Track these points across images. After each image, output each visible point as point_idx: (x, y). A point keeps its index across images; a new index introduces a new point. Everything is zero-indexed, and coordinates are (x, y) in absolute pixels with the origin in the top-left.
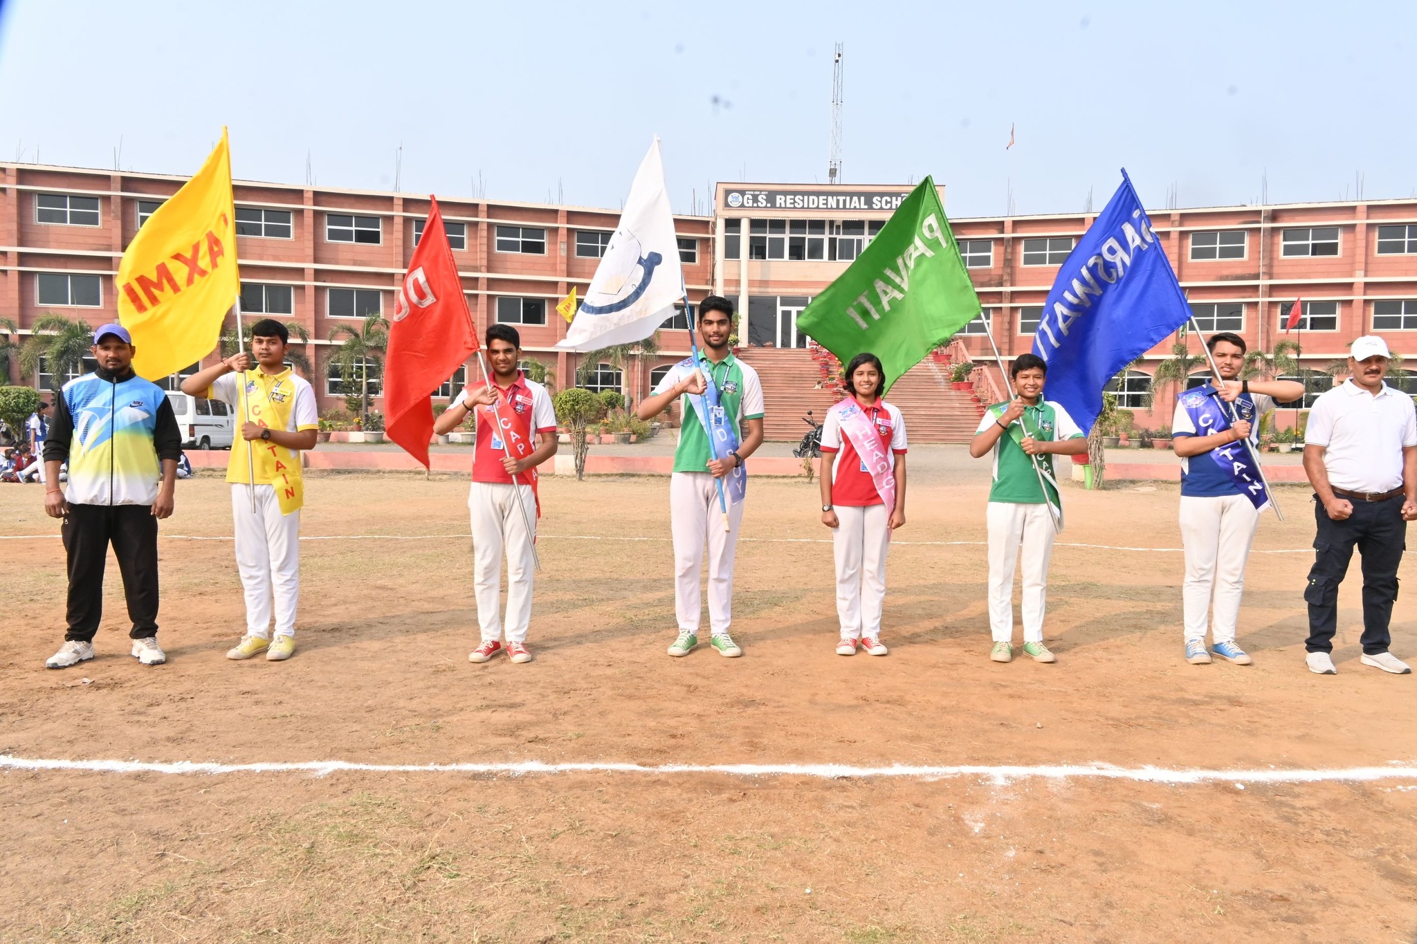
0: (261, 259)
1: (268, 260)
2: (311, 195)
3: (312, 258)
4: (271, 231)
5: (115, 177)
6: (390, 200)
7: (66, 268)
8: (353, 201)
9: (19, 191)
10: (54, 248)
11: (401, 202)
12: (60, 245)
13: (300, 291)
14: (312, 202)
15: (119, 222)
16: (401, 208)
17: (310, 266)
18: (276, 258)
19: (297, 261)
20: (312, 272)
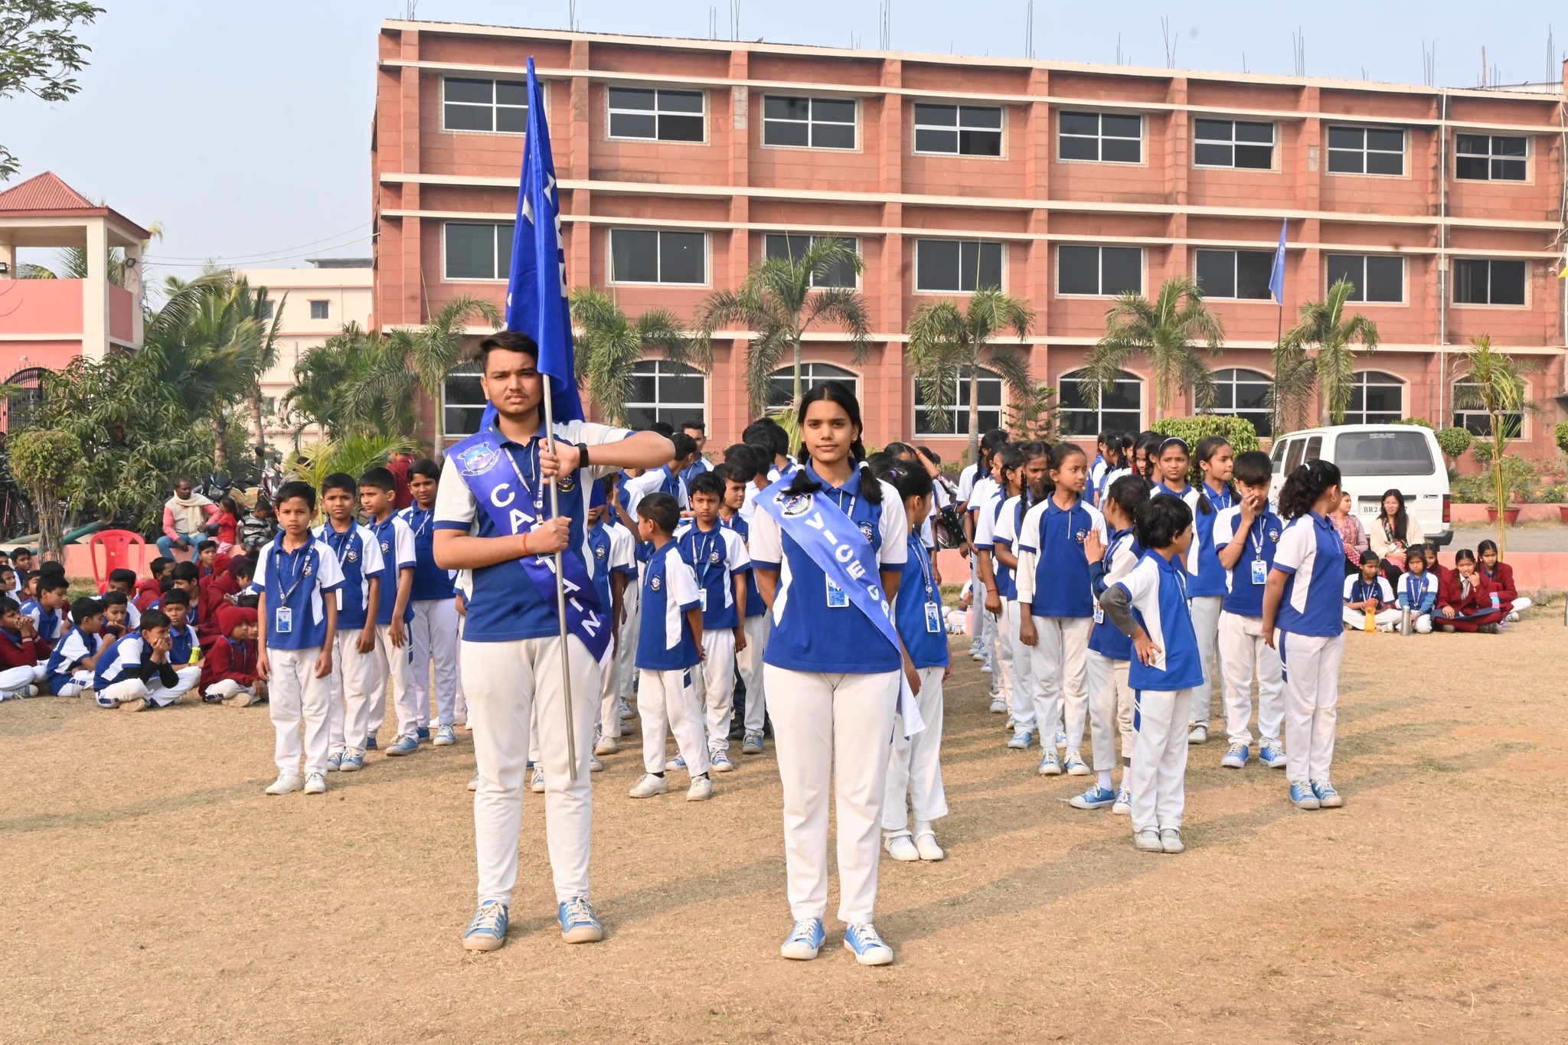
0: (808, 187)
1: (819, 189)
2: (898, 68)
3: (898, 183)
4: (824, 137)
5: (580, 43)
6: (1024, 73)
7: (492, 211)
8: (959, 78)
9: (422, 71)
10: (473, 174)
11: (1045, 78)
12: (482, 169)
13: (873, 246)
14: (898, 81)
15: (586, 125)
16: (1046, 87)
17: (895, 198)
18: (833, 186)
19: (867, 190)
20: (899, 210)
